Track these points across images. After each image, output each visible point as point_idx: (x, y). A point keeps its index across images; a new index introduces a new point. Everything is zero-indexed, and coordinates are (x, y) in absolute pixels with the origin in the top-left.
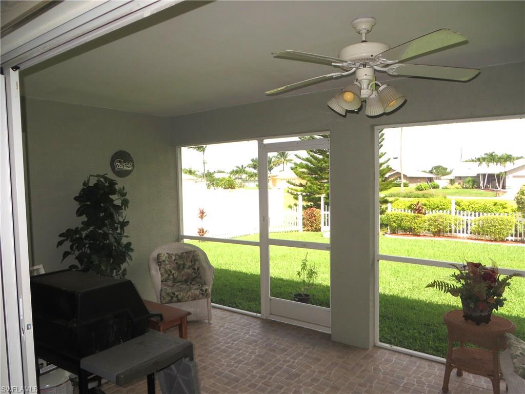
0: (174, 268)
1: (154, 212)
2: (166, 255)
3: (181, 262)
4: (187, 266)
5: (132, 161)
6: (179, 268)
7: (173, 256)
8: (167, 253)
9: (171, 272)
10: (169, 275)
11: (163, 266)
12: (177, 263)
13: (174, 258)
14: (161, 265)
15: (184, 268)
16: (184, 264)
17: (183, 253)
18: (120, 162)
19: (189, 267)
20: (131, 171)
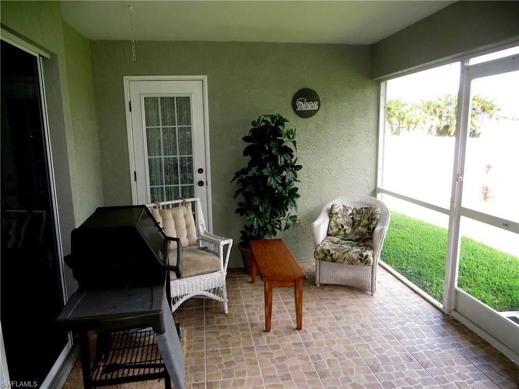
0: (347, 223)
1: (343, 158)
2: (342, 207)
3: (357, 218)
4: (362, 224)
5: (318, 100)
6: (354, 224)
7: (349, 210)
8: (343, 206)
9: (342, 226)
10: (340, 230)
11: (334, 218)
12: (353, 218)
13: (350, 212)
14: (332, 217)
15: (359, 225)
16: (360, 221)
17: (362, 208)
18: (303, 101)
19: (365, 226)
20: (316, 111)
